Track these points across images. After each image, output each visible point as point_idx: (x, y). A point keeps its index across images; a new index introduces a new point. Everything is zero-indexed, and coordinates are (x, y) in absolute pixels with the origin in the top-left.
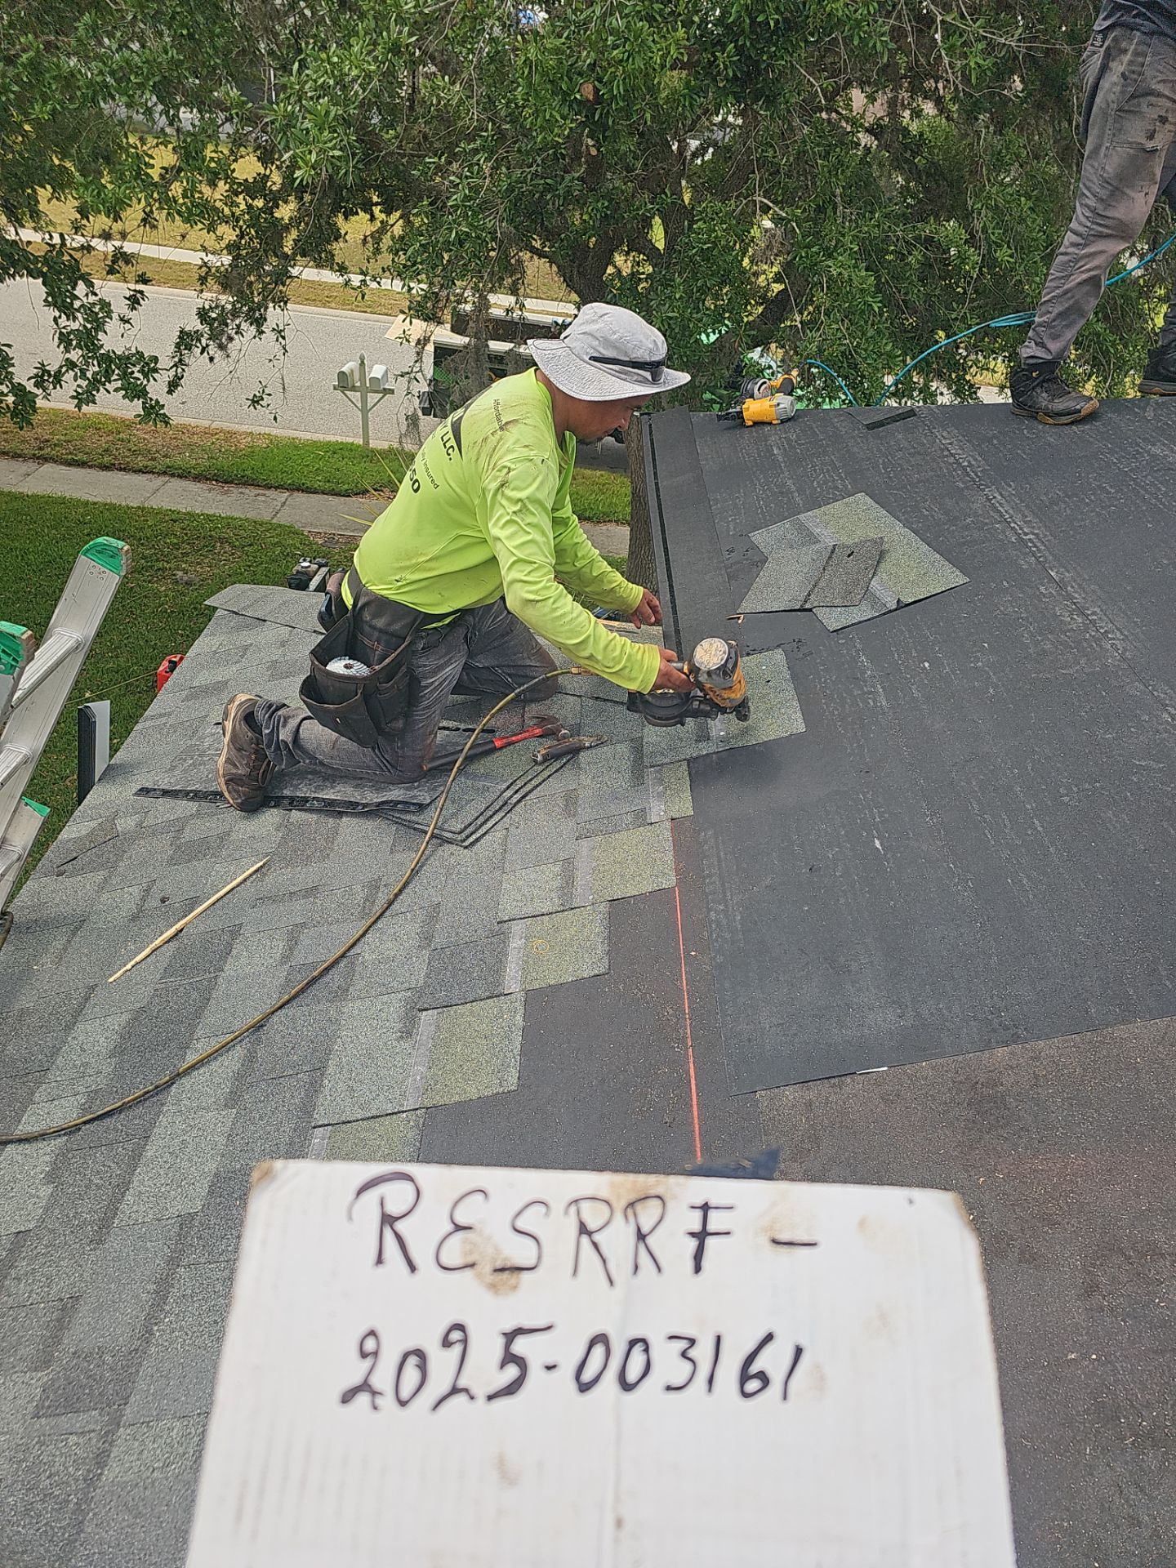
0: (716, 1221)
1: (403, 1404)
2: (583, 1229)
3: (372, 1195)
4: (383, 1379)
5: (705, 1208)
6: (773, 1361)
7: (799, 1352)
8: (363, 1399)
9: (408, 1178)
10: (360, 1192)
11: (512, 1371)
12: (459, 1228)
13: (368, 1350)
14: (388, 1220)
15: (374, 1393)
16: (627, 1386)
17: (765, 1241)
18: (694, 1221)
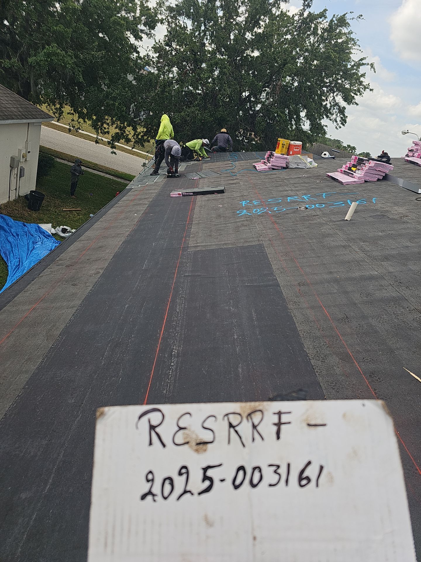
0: (284, 418)
1: (165, 498)
2: (231, 426)
3: (145, 418)
4: (156, 489)
5: (280, 414)
6: (311, 472)
7: (322, 468)
8: (149, 498)
9: (159, 410)
10: (140, 417)
11: (207, 483)
12: (181, 428)
13: (150, 479)
14: (152, 428)
15: (154, 495)
16: (254, 486)
17: (305, 425)
18: (276, 419)
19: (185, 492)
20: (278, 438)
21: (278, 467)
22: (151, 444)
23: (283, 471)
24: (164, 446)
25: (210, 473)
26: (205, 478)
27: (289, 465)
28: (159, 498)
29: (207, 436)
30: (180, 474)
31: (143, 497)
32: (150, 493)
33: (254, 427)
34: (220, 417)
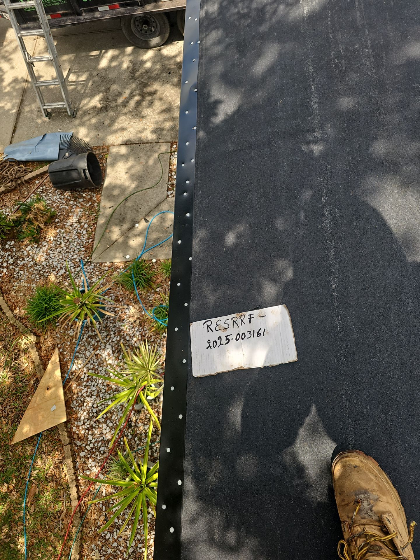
0: (252, 316)
1: (214, 347)
2: (234, 321)
3: (206, 324)
4: (211, 345)
5: (250, 315)
6: (261, 332)
8: (209, 348)
9: (210, 321)
10: (204, 324)
11: (227, 341)
12: (217, 325)
13: (209, 342)
14: (208, 326)
15: (211, 347)
16: (242, 339)
17: (259, 317)
18: (249, 317)
19: (221, 344)
20: (250, 323)
21: (250, 332)
22: (208, 331)
23: (252, 333)
25: (228, 337)
26: (227, 339)
27: (254, 331)
28: (212, 347)
29: (227, 326)
30: (219, 339)
31: (207, 348)
32: (209, 346)
33: (242, 320)
34: (230, 319)
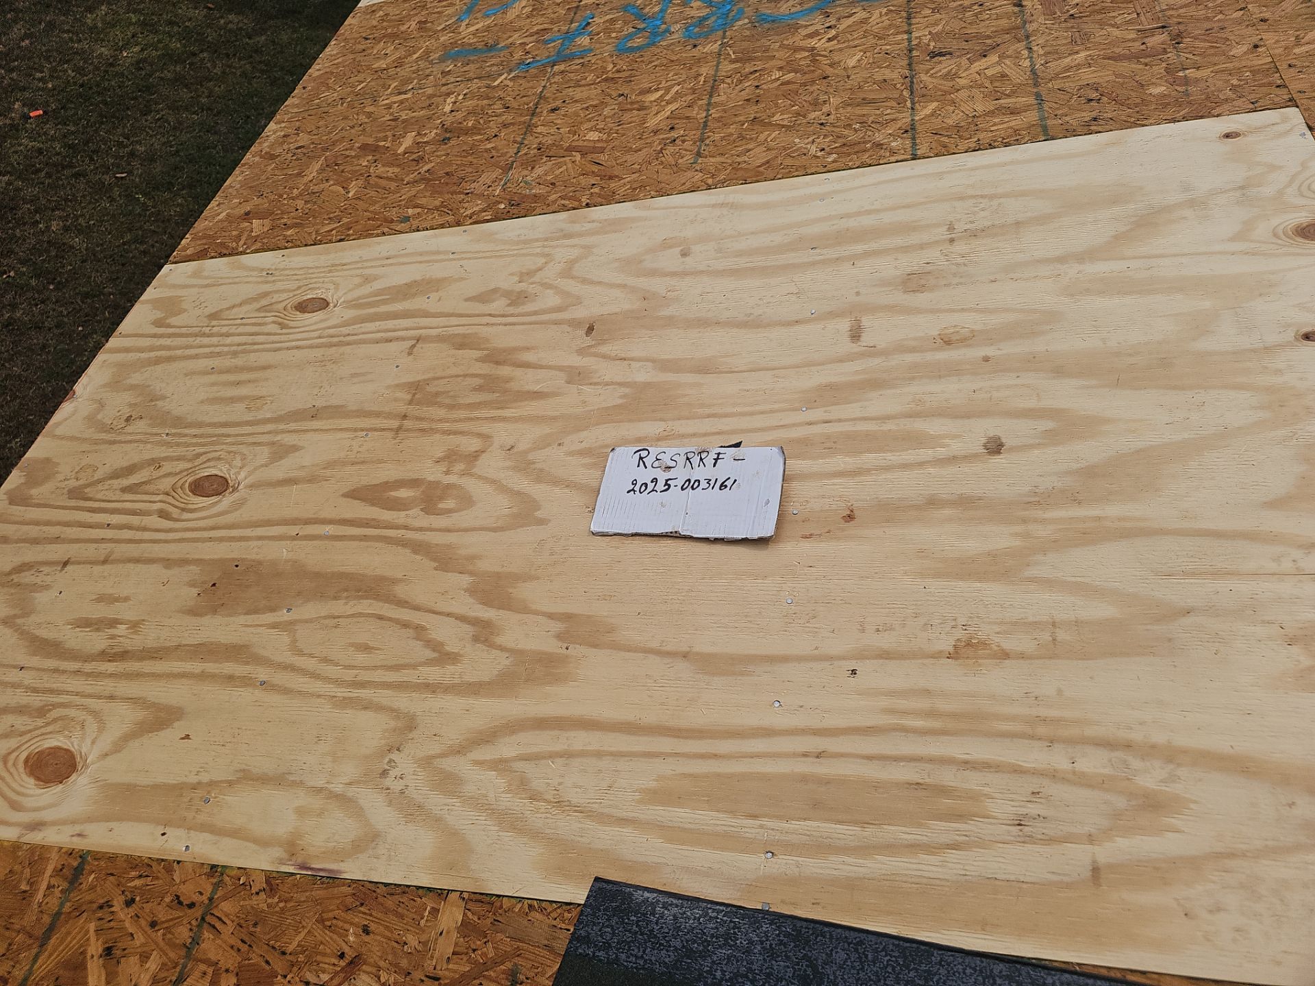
0: (721, 456)
1: (641, 493)
2: (688, 459)
3: (638, 453)
4: (637, 488)
5: (719, 454)
6: (728, 483)
7: (735, 480)
8: (632, 492)
10: (635, 453)
11: (667, 487)
12: (657, 460)
13: (634, 483)
14: (641, 458)
15: (635, 491)
16: (693, 489)
17: (732, 460)
18: (716, 456)
19: (653, 490)
20: (714, 466)
21: (710, 480)
22: (638, 466)
23: (712, 483)
24: (646, 467)
25: (669, 482)
26: (666, 484)
27: (716, 479)
28: (637, 493)
29: (672, 464)
30: (652, 482)
31: (628, 492)
32: (633, 490)
33: (701, 459)
34: (682, 455)
